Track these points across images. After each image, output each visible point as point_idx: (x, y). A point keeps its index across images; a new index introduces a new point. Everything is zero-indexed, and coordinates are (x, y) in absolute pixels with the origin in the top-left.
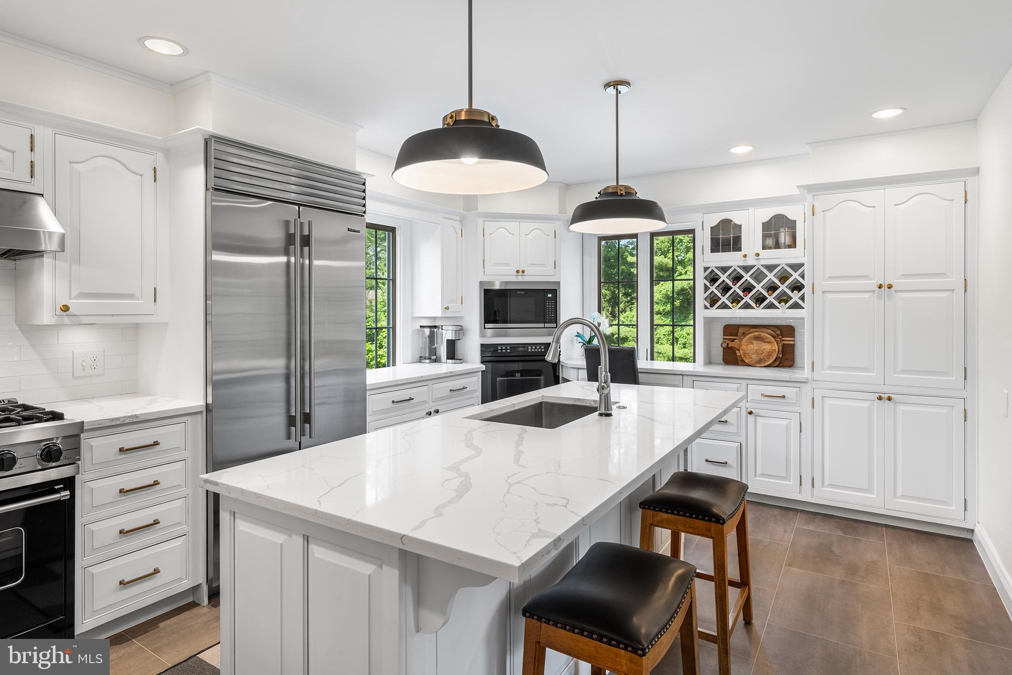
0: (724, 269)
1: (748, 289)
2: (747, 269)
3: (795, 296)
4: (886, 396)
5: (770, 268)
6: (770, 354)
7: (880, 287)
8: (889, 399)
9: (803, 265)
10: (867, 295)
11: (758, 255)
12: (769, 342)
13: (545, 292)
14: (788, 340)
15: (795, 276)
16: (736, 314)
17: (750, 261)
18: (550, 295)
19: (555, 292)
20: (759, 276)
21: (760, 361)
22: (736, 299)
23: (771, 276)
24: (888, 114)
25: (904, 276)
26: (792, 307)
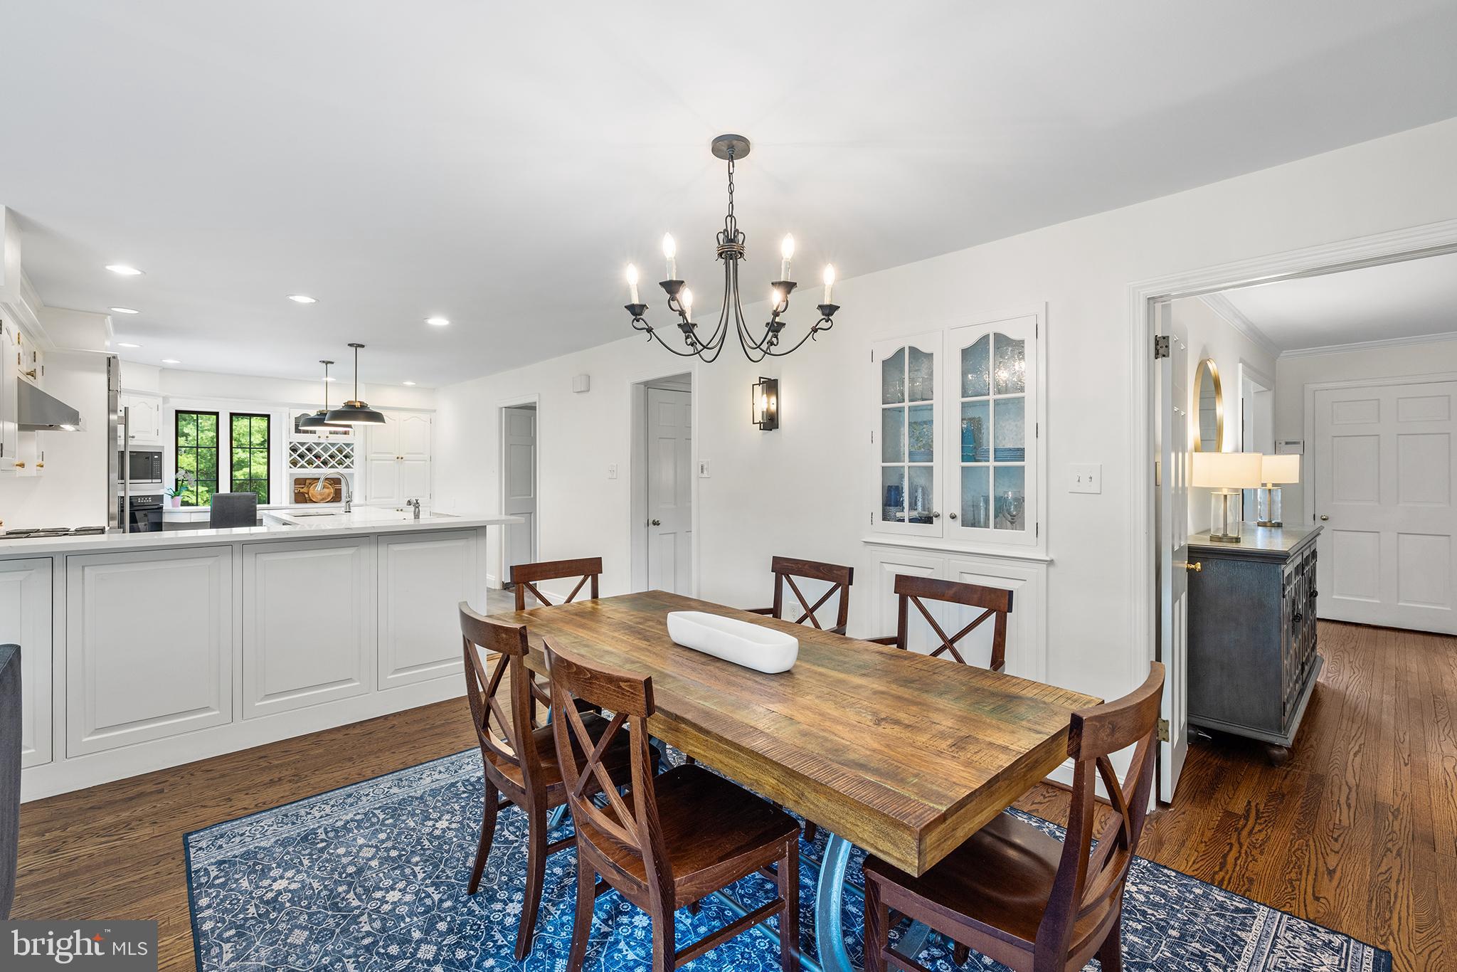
0: (303, 444)
1: (317, 456)
2: (318, 444)
3: (348, 461)
4: (400, 509)
5: (333, 445)
6: (329, 495)
7: (398, 458)
8: (401, 510)
9: (353, 444)
10: (392, 462)
11: (327, 437)
12: (328, 488)
13: (152, 454)
14: (337, 486)
15: (348, 450)
16: (310, 472)
17: (321, 441)
18: (156, 457)
19: (160, 454)
20: (325, 449)
21: (323, 499)
22: (310, 462)
23: (333, 450)
24: (409, 383)
25: (408, 453)
26: (346, 467)
